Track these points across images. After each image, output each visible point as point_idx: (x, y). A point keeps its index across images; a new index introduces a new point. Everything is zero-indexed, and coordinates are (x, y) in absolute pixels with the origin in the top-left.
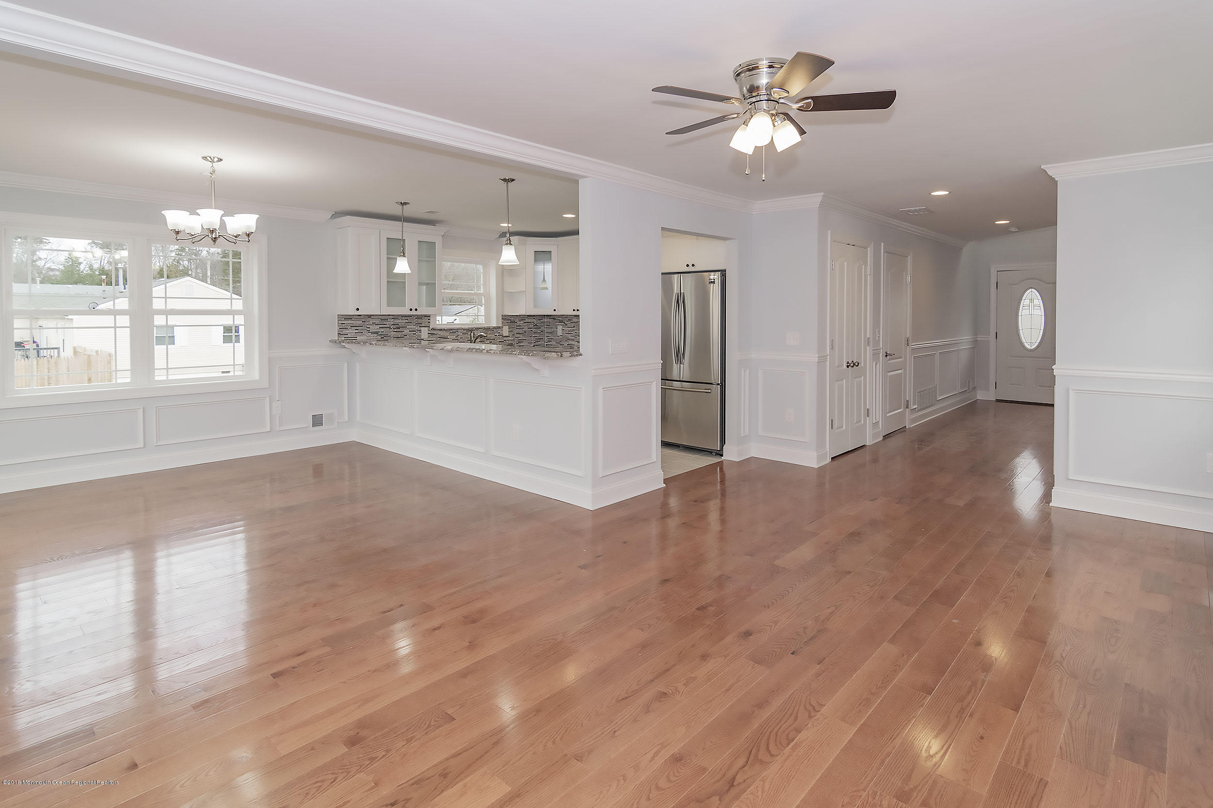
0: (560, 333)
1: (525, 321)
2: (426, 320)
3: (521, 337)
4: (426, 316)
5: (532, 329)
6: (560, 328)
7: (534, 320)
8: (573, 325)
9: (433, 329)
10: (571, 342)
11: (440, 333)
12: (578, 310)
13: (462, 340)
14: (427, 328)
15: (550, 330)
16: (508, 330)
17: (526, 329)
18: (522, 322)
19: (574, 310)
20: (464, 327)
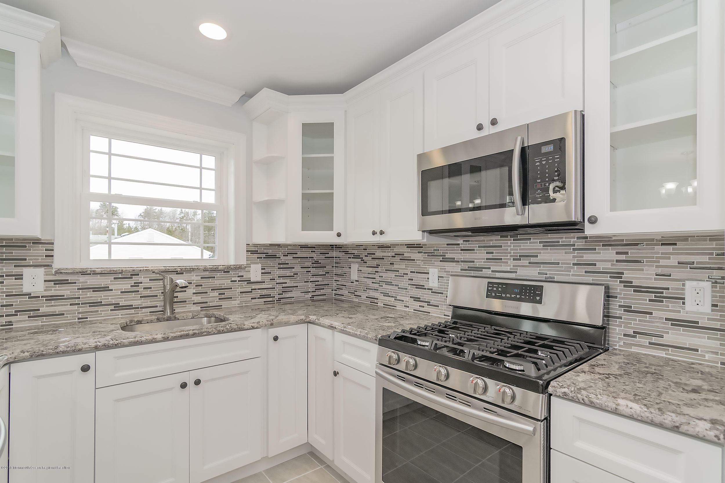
0: (354, 276)
1: (295, 256)
2: (41, 250)
3: (290, 283)
4: (37, 242)
5: (309, 270)
6: (355, 267)
7: (314, 255)
8: (375, 262)
9: (59, 272)
10: (372, 294)
11: (82, 279)
12: (382, 233)
13: (148, 292)
14: (42, 270)
15: (339, 271)
16: (260, 271)
17: (297, 269)
18: (290, 257)
19: (374, 233)
20: (151, 266)
